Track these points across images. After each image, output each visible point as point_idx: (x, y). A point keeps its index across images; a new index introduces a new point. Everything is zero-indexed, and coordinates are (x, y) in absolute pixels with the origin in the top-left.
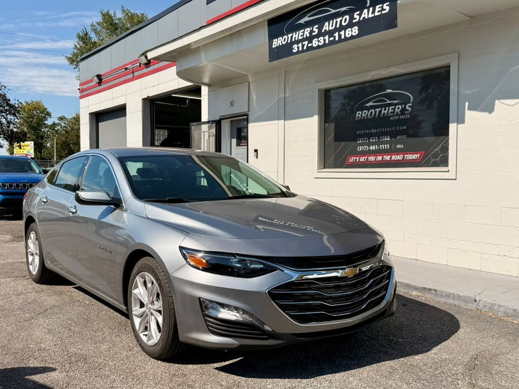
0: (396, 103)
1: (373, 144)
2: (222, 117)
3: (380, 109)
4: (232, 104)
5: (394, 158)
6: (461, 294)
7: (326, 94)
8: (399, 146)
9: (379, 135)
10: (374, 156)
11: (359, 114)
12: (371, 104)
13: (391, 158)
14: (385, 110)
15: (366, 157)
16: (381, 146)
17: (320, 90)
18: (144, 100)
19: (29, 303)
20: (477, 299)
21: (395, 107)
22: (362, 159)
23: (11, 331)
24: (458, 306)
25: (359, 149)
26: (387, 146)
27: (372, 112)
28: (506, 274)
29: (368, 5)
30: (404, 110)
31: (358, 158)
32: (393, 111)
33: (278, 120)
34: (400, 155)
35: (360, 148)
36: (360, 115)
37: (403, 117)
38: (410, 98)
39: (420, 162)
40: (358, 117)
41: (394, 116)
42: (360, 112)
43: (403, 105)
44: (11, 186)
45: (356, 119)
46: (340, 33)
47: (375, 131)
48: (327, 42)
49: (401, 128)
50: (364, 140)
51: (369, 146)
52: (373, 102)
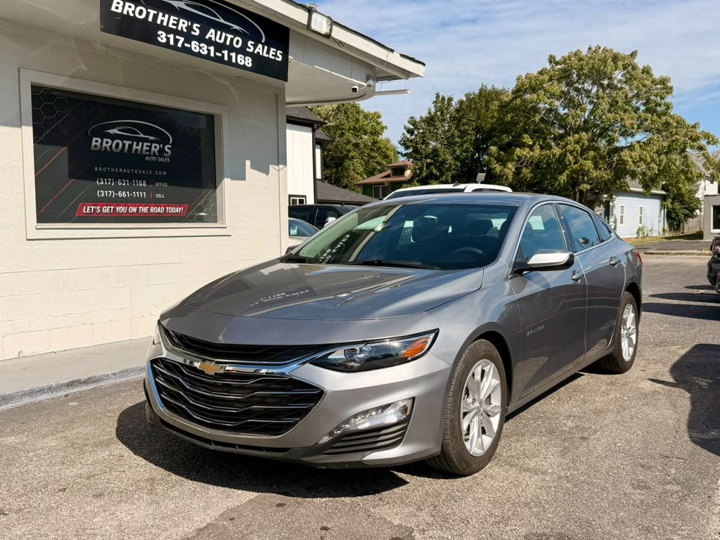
0: (152, 140)
1: (122, 189)
3: (130, 142)
5: (153, 209)
8: (159, 196)
9: (131, 178)
10: (125, 206)
11: (97, 141)
12: (114, 131)
13: (149, 210)
14: (137, 145)
15: (112, 207)
16: (135, 193)
21: (151, 145)
22: (106, 210)
25: (100, 193)
26: (143, 195)
27: (118, 143)
29: (263, 41)
30: (162, 151)
31: (98, 208)
32: (148, 148)
34: (161, 206)
35: (102, 193)
36: (98, 144)
37: (162, 160)
38: (170, 139)
39: (185, 217)
40: (96, 146)
41: (149, 155)
42: (99, 140)
43: (161, 145)
45: (92, 148)
46: (231, 54)
47: (125, 171)
48: (212, 55)
49: (160, 173)
50: (108, 181)
51: (116, 192)
52: (119, 130)
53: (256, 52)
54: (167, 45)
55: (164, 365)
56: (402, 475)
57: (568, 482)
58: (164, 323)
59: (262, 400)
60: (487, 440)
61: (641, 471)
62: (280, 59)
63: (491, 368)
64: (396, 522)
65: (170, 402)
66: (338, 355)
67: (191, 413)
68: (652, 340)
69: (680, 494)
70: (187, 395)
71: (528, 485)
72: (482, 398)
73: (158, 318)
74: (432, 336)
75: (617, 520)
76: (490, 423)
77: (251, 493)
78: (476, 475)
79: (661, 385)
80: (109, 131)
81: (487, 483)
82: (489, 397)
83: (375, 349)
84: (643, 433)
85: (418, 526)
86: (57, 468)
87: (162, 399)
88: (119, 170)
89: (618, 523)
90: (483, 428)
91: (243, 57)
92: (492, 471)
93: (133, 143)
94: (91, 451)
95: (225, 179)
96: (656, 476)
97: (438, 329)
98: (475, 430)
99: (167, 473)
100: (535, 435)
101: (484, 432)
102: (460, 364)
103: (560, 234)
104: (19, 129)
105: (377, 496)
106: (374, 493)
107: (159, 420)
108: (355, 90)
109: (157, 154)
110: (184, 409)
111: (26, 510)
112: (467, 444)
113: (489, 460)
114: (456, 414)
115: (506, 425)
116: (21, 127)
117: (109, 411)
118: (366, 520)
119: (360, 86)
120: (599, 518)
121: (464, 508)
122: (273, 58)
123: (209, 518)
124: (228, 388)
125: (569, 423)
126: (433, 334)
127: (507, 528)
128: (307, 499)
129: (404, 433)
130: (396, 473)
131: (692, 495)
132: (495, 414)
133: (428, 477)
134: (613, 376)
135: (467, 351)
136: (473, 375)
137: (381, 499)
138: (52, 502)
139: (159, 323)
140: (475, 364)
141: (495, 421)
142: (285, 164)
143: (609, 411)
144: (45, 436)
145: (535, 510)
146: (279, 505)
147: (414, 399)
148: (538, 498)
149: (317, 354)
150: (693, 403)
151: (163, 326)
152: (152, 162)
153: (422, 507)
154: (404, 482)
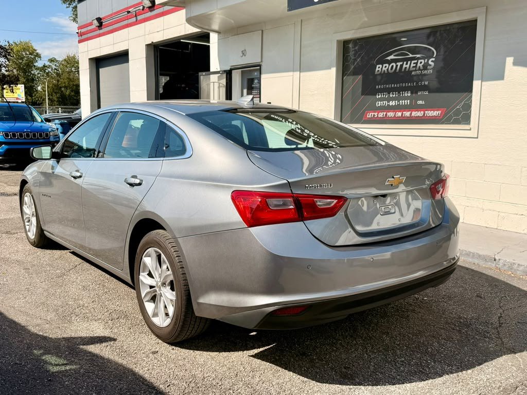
0: (419, 57)
1: (393, 99)
2: (232, 67)
3: (401, 63)
4: (243, 54)
5: (414, 114)
6: (481, 253)
7: (345, 46)
8: (420, 102)
9: (399, 90)
10: (393, 112)
11: (379, 67)
12: (392, 57)
13: (411, 114)
14: (407, 64)
15: (385, 113)
16: (401, 101)
17: (338, 42)
18: (148, 46)
19: (56, 259)
20: (497, 258)
21: (418, 61)
22: (381, 115)
23: (46, 287)
24: (478, 264)
25: (378, 104)
26: (407, 102)
27: (393, 66)
28: (523, 232)
31: (376, 114)
33: (293, 71)
34: (421, 111)
35: (379, 104)
36: (380, 69)
37: (425, 72)
38: (433, 53)
39: (441, 120)
40: (378, 71)
41: (416, 70)
42: (381, 66)
43: (426, 60)
44: (14, 135)
45: (376, 73)
47: (396, 86)
49: (423, 83)
50: (384, 95)
51: (389, 102)
52: (394, 56)
88: (391, 86)
93: (403, 64)
109: (422, 68)
152: (417, 75)
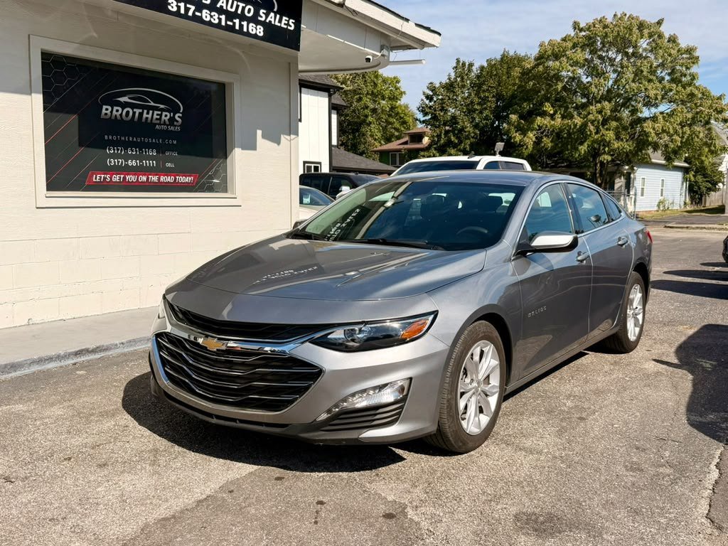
0: (162, 109)
1: (132, 157)
3: (141, 111)
5: (162, 179)
8: (169, 165)
9: (141, 146)
10: (135, 175)
11: (107, 109)
12: (126, 99)
13: (159, 179)
14: (148, 113)
15: (122, 176)
16: (144, 162)
21: (162, 113)
22: (116, 178)
25: (110, 162)
26: (153, 164)
27: (128, 112)
29: (275, 10)
30: (172, 120)
31: (108, 176)
32: (158, 117)
34: (171, 176)
35: (112, 162)
36: (108, 112)
37: (172, 128)
38: (180, 107)
39: (194, 187)
40: (107, 114)
41: (160, 124)
42: (110, 108)
43: (172, 114)
45: (102, 116)
46: (242, 23)
47: (135, 139)
48: (223, 23)
49: (170, 142)
50: (118, 150)
51: (126, 161)
52: (129, 98)
53: (267, 21)
54: (177, 14)
55: (168, 339)
56: (399, 452)
57: (563, 462)
58: (169, 297)
59: (263, 377)
60: (485, 419)
61: (635, 453)
62: (292, 28)
63: (490, 349)
64: (390, 498)
65: (173, 376)
66: (338, 334)
67: (193, 387)
68: (661, 319)
69: (672, 477)
70: (190, 369)
71: (522, 465)
72: (480, 378)
73: (164, 292)
74: (431, 318)
75: (607, 501)
76: (488, 403)
77: (251, 466)
78: (472, 453)
79: (664, 366)
80: (120, 99)
81: (483, 461)
82: (488, 377)
83: (374, 330)
84: (641, 415)
85: (411, 503)
86: (63, 437)
87: (166, 372)
88: (129, 139)
89: (608, 504)
90: (480, 407)
91: (254, 26)
92: (488, 450)
93: (143, 111)
94: (97, 421)
95: (236, 149)
96: (650, 459)
97: (437, 311)
98: (472, 409)
99: (170, 444)
100: (533, 414)
101: (481, 411)
102: (458, 345)
103: (566, 214)
104: (29, 97)
105: (374, 472)
106: (371, 469)
107: (163, 393)
108: (368, 60)
110: (187, 383)
111: (31, 479)
112: (464, 424)
113: (486, 438)
114: (452, 393)
115: (504, 405)
116: (30, 94)
117: (116, 381)
118: (361, 494)
119: (374, 56)
120: (590, 499)
121: (458, 486)
122: (285, 27)
123: (209, 490)
124: (231, 365)
125: (569, 403)
126: (433, 316)
127: (499, 507)
128: (305, 473)
129: (401, 411)
130: (394, 449)
131: (683, 479)
132: (495, 393)
133: (425, 454)
134: (618, 355)
135: (466, 332)
136: (472, 355)
137: (377, 475)
138: (57, 471)
139: (164, 297)
140: (473, 345)
141: (493, 401)
142: (297, 134)
143: (610, 391)
144: (52, 405)
145: (527, 490)
146: (278, 479)
147: (411, 379)
148: (531, 477)
149: (318, 334)
150: (695, 385)
151: (168, 302)
152: (162, 131)
153: (417, 484)
154: (401, 459)
